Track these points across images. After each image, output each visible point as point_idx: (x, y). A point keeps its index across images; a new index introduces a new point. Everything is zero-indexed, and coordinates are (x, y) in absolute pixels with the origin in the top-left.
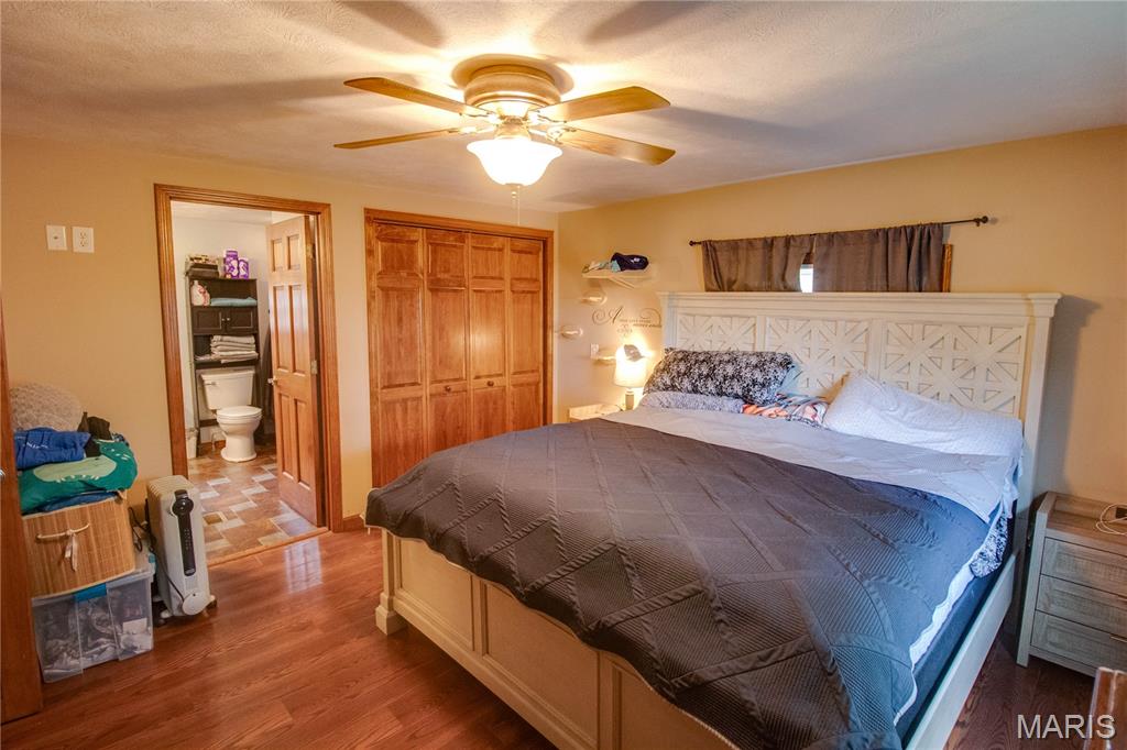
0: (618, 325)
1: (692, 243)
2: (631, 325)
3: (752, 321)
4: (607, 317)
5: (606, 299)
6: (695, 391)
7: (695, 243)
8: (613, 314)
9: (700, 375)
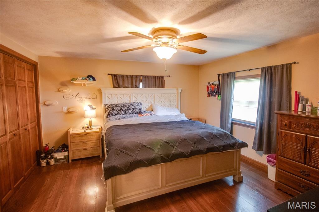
0: (77, 99)
1: (108, 74)
2: (84, 99)
3: (129, 95)
4: (71, 96)
5: (71, 91)
6: (126, 113)
7: (110, 74)
8: (74, 95)
9: (126, 109)
